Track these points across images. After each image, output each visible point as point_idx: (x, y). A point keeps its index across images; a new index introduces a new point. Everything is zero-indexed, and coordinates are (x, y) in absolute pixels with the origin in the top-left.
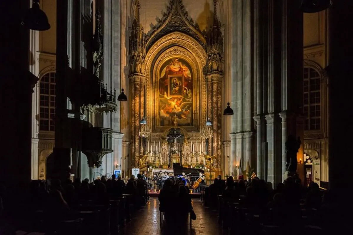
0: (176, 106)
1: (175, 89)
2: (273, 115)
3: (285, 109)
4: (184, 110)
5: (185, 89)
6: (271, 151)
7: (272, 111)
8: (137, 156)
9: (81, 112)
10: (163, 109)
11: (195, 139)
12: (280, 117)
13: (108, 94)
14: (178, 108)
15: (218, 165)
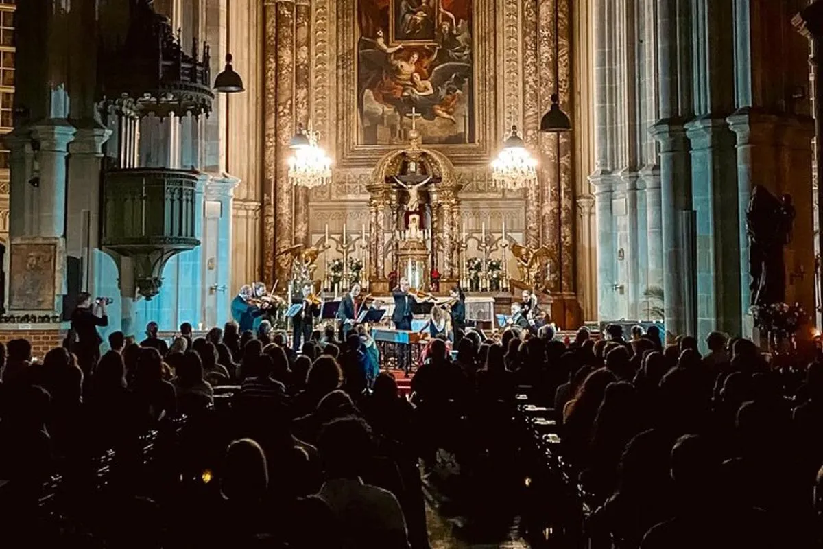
0: (417, 76)
1: (411, 19)
2: (709, 123)
3: (744, 106)
4: (445, 91)
5: (446, 18)
6: (707, 238)
7: (706, 111)
8: (282, 250)
9: (99, 120)
10: (371, 87)
11: (481, 188)
12: (731, 128)
13: (186, 60)
14: (424, 82)
15: (561, 279)
